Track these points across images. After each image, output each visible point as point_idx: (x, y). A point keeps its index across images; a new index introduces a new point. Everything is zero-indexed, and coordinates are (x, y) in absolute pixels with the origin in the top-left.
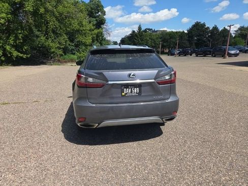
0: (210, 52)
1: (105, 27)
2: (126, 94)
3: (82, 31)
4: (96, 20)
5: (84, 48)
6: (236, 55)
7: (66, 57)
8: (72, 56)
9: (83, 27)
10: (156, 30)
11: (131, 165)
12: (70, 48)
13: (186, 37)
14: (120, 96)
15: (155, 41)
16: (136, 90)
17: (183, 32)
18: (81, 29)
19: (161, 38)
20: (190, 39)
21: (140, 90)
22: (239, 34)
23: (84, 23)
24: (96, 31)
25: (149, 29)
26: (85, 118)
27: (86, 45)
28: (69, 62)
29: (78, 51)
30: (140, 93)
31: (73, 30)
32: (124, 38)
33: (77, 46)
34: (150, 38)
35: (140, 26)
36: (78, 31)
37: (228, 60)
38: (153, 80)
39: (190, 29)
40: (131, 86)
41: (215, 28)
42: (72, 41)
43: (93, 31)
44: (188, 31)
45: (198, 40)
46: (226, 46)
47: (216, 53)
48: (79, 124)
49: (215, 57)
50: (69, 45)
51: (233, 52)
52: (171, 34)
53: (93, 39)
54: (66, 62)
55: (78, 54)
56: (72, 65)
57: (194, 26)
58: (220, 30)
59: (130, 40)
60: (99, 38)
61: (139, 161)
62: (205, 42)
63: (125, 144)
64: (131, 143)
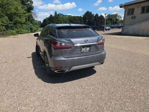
0: (96, 28)
1: (33, 12)
2: (83, 51)
3: (17, 14)
4: (27, 7)
5: (20, 25)
6: (109, 29)
7: (8, 31)
8: (12, 31)
9: (18, 11)
10: (65, 15)
11: (90, 89)
12: (10, 25)
13: (82, 20)
14: (80, 52)
15: (66, 22)
16: (88, 49)
17: (81, 17)
18: (17, 12)
19: (69, 20)
20: (85, 21)
21: (90, 49)
22: (108, 18)
23: (19, 8)
24: (27, 14)
25: (61, 14)
26: (62, 67)
27: (21, 24)
28: (11, 35)
29: (16, 27)
30: (90, 50)
31: (12, 13)
32: (45, 19)
33: (15, 24)
34: (62, 20)
35: (56, 12)
36: (15, 14)
37: (106, 32)
38: (96, 43)
39: (84, 15)
40: (85, 46)
41: (97, 15)
42: (11, 20)
43: (25, 14)
44: (83, 16)
45: (89, 21)
46: (104, 24)
47: (99, 28)
48: (56, 71)
49: (99, 30)
50: (9, 23)
51: (107, 28)
52: (74, 18)
53: (26, 19)
54: (8, 35)
55: (16, 29)
56: (14, 37)
57: (86, 13)
58: (99, 16)
59: (49, 21)
60: (30, 19)
61: (93, 86)
62: (92, 23)
63: (80, 79)
64: (83, 79)
